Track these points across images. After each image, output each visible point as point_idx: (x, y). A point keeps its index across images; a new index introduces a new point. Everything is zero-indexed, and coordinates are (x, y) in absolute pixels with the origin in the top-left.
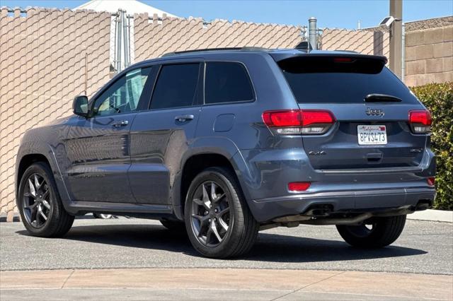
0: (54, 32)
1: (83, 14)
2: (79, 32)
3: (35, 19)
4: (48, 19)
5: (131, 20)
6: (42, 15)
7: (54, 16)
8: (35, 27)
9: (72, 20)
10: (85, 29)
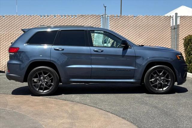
0: (84, 21)
1: (93, 16)
2: (91, 21)
3: (79, 18)
4: (83, 18)
5: (108, 17)
6: (81, 17)
7: (84, 17)
8: (79, 20)
9: (89, 18)
10: (93, 20)
